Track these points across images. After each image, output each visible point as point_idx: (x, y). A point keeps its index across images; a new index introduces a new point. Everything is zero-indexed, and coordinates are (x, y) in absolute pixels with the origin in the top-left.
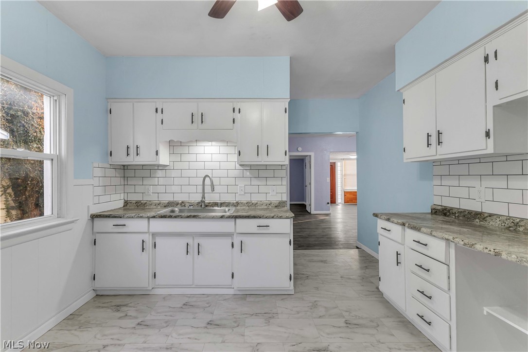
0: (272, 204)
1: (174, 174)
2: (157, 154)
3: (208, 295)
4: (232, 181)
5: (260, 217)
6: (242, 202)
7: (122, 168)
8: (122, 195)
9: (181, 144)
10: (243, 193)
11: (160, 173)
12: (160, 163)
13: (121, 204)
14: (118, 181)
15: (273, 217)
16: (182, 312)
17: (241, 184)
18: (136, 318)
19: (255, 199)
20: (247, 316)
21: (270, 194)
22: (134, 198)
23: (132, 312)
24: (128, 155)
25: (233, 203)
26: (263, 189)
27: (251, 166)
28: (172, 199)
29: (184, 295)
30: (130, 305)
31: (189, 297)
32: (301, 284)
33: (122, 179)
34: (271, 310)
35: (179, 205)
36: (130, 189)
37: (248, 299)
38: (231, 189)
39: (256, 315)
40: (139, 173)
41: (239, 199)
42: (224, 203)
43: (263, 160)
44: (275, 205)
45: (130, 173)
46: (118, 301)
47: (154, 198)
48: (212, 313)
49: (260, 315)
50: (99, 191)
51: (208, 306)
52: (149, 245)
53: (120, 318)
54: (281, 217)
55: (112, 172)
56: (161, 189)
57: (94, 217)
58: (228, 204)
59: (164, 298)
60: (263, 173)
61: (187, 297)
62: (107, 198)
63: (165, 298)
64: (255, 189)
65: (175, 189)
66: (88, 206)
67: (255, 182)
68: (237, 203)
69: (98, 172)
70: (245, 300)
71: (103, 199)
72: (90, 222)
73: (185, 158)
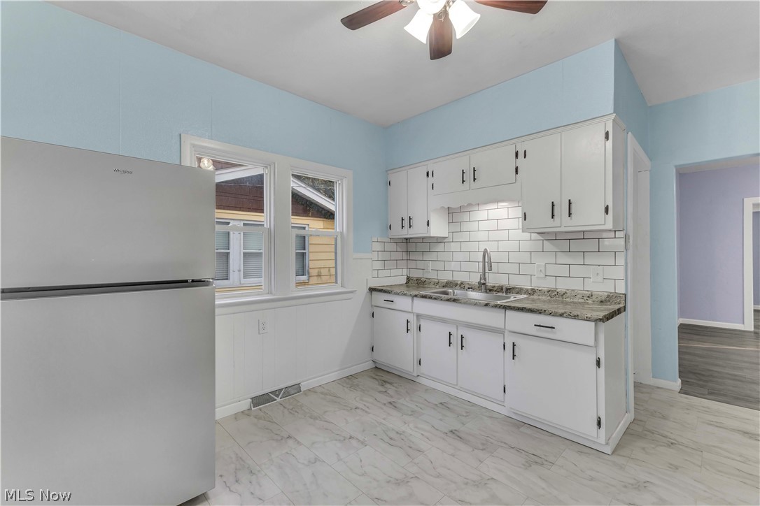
0: (594, 297)
1: (454, 247)
2: (428, 225)
3: (474, 405)
4: (526, 257)
5: (539, 312)
6: (540, 289)
7: (405, 241)
8: (405, 271)
9: (461, 210)
10: (543, 276)
11: (440, 247)
12: (432, 235)
13: (403, 280)
14: (399, 255)
15: (561, 315)
16: (434, 409)
17: (540, 261)
18: (391, 397)
19: (562, 285)
20: (502, 445)
21: (592, 280)
22: (416, 274)
23: (391, 392)
24: (402, 227)
25: (527, 290)
26: (576, 271)
27: (556, 234)
28: (450, 279)
29: (448, 395)
30: (395, 385)
31: (452, 399)
32: (643, 449)
33: (405, 254)
34: (545, 456)
35: (458, 286)
36: (412, 264)
37: (522, 429)
38: (524, 268)
39: (519, 450)
40: (421, 247)
41: (537, 284)
42: (513, 288)
43: (564, 223)
44: (599, 299)
45: (412, 247)
46: (386, 377)
47: (432, 276)
48: (463, 424)
49: (523, 452)
50: (378, 265)
51: (465, 414)
52: (413, 326)
53: (380, 392)
54: (576, 317)
55: (393, 246)
56: (440, 266)
57: (372, 290)
58: (519, 291)
59: (426, 390)
60: (575, 246)
61: (450, 397)
62: (387, 273)
63: (428, 390)
64: (564, 271)
65: (453, 266)
66: (367, 280)
67: (563, 259)
68: (532, 289)
69: (377, 246)
70: (519, 428)
71: (382, 273)
72: (369, 294)
73: (465, 227)
